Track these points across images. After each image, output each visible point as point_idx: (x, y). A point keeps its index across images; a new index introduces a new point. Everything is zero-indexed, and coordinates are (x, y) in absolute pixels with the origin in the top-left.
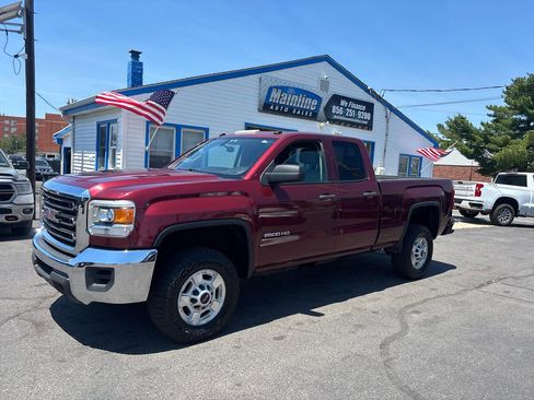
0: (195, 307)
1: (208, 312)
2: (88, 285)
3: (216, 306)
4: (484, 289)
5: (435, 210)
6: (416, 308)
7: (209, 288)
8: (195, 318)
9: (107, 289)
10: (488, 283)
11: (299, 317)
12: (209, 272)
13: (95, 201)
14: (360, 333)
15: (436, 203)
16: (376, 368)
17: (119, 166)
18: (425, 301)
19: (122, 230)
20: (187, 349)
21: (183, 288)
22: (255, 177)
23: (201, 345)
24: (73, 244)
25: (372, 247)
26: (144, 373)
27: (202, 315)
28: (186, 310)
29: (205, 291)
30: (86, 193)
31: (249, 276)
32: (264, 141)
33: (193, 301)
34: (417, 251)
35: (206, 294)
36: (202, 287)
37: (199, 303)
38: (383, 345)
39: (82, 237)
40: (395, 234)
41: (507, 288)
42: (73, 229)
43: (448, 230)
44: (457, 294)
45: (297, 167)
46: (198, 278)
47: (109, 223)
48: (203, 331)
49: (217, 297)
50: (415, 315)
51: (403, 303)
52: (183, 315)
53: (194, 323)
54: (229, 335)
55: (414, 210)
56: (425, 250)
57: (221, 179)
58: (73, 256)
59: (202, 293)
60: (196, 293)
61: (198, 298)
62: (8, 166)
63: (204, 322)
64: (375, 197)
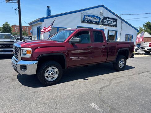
0: (50, 76)
1: (54, 78)
2: (21, 69)
3: (56, 76)
4: (141, 74)
5: (127, 51)
6: (116, 79)
7: (53, 71)
8: (50, 79)
9: (25, 71)
10: (143, 73)
11: (81, 80)
12: (53, 67)
13: (22, 48)
14: (96, 85)
15: (128, 49)
16: (96, 94)
17: (42, 39)
18: (120, 77)
19: (29, 56)
20: (47, 87)
21: (46, 71)
22: (67, 42)
23: (51, 86)
24: (18, 59)
25: (105, 61)
26: (34, 92)
27: (52, 78)
28: (47, 77)
29: (52, 72)
30: (20, 46)
31: (66, 69)
32: (72, 31)
33: (49, 75)
34: (121, 63)
35: (52, 73)
36: (51, 71)
37: (50, 75)
38: (102, 88)
39: (20, 58)
40: (113, 58)
41: (148, 74)
42: (17, 55)
43: (132, 57)
44: (131, 75)
45: (79, 39)
46: (50, 69)
47: (26, 54)
48: (52, 83)
49: (56, 74)
50: (115, 81)
51: (113, 77)
52: (46, 78)
53: (50, 80)
54: (60, 84)
55: (120, 51)
56: (124, 62)
57: (57, 42)
58: (18, 62)
59: (51, 72)
60: (50, 72)
61: (50, 74)
62: (14, 39)
63: (53, 80)
64: (106, 47)
